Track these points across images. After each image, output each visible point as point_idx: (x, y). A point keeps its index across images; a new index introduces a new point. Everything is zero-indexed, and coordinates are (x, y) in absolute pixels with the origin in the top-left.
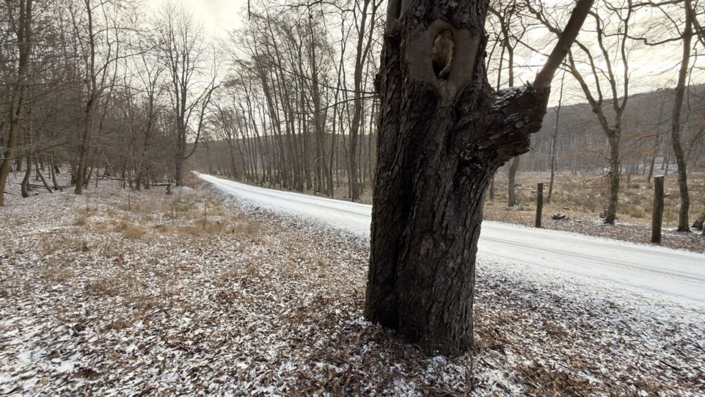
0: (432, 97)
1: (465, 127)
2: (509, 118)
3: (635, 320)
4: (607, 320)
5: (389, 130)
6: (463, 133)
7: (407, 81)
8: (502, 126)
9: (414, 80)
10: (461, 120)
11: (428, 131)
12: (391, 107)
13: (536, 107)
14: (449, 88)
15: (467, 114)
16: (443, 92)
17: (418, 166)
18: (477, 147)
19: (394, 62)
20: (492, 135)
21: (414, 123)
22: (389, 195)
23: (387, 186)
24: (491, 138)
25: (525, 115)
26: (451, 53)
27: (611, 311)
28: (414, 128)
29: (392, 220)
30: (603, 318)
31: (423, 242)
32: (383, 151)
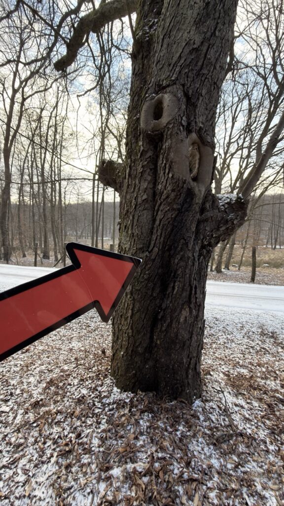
0: (190, 194)
1: (206, 220)
2: (230, 216)
3: (228, 325)
5: (145, 216)
6: (205, 224)
7: (172, 177)
8: (227, 222)
9: (179, 177)
10: (204, 214)
11: (186, 220)
12: (147, 195)
13: (243, 211)
14: (201, 189)
15: (208, 211)
16: (196, 190)
18: (212, 235)
20: (221, 227)
21: (176, 213)
22: (149, 274)
23: (146, 265)
24: (221, 229)
25: (238, 216)
26: (197, 162)
28: (176, 217)
29: (152, 295)
31: (183, 312)
32: (140, 234)
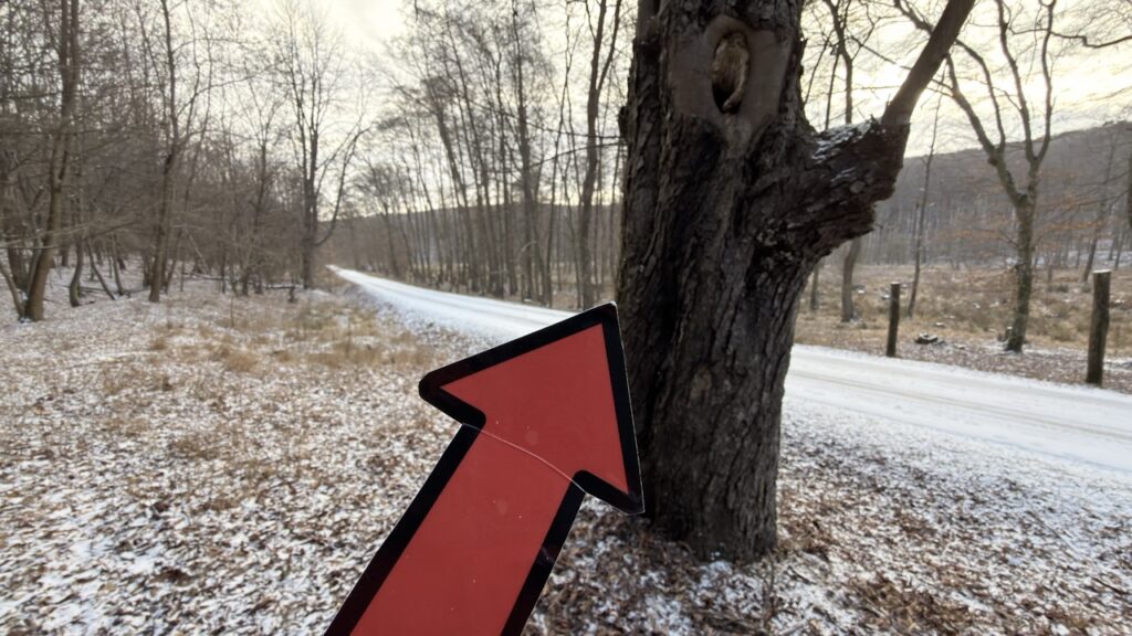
0: (712, 143)
1: (766, 192)
2: (839, 176)
3: (1051, 510)
4: (1004, 510)
5: (641, 198)
6: (763, 202)
7: (671, 118)
8: (827, 190)
9: (682, 115)
10: (759, 181)
11: (704, 198)
12: (644, 159)
13: (885, 158)
14: (740, 128)
15: (769, 171)
16: (729, 135)
17: (687, 256)
18: (785, 224)
19: (649, 87)
20: (809, 204)
21: (682, 186)
22: (640, 304)
23: (637, 289)
24: (810, 210)
25: (867, 171)
27: (1011, 495)
28: (683, 193)
29: (645, 344)
30: (996, 507)
31: (696, 379)
32: (631, 232)
